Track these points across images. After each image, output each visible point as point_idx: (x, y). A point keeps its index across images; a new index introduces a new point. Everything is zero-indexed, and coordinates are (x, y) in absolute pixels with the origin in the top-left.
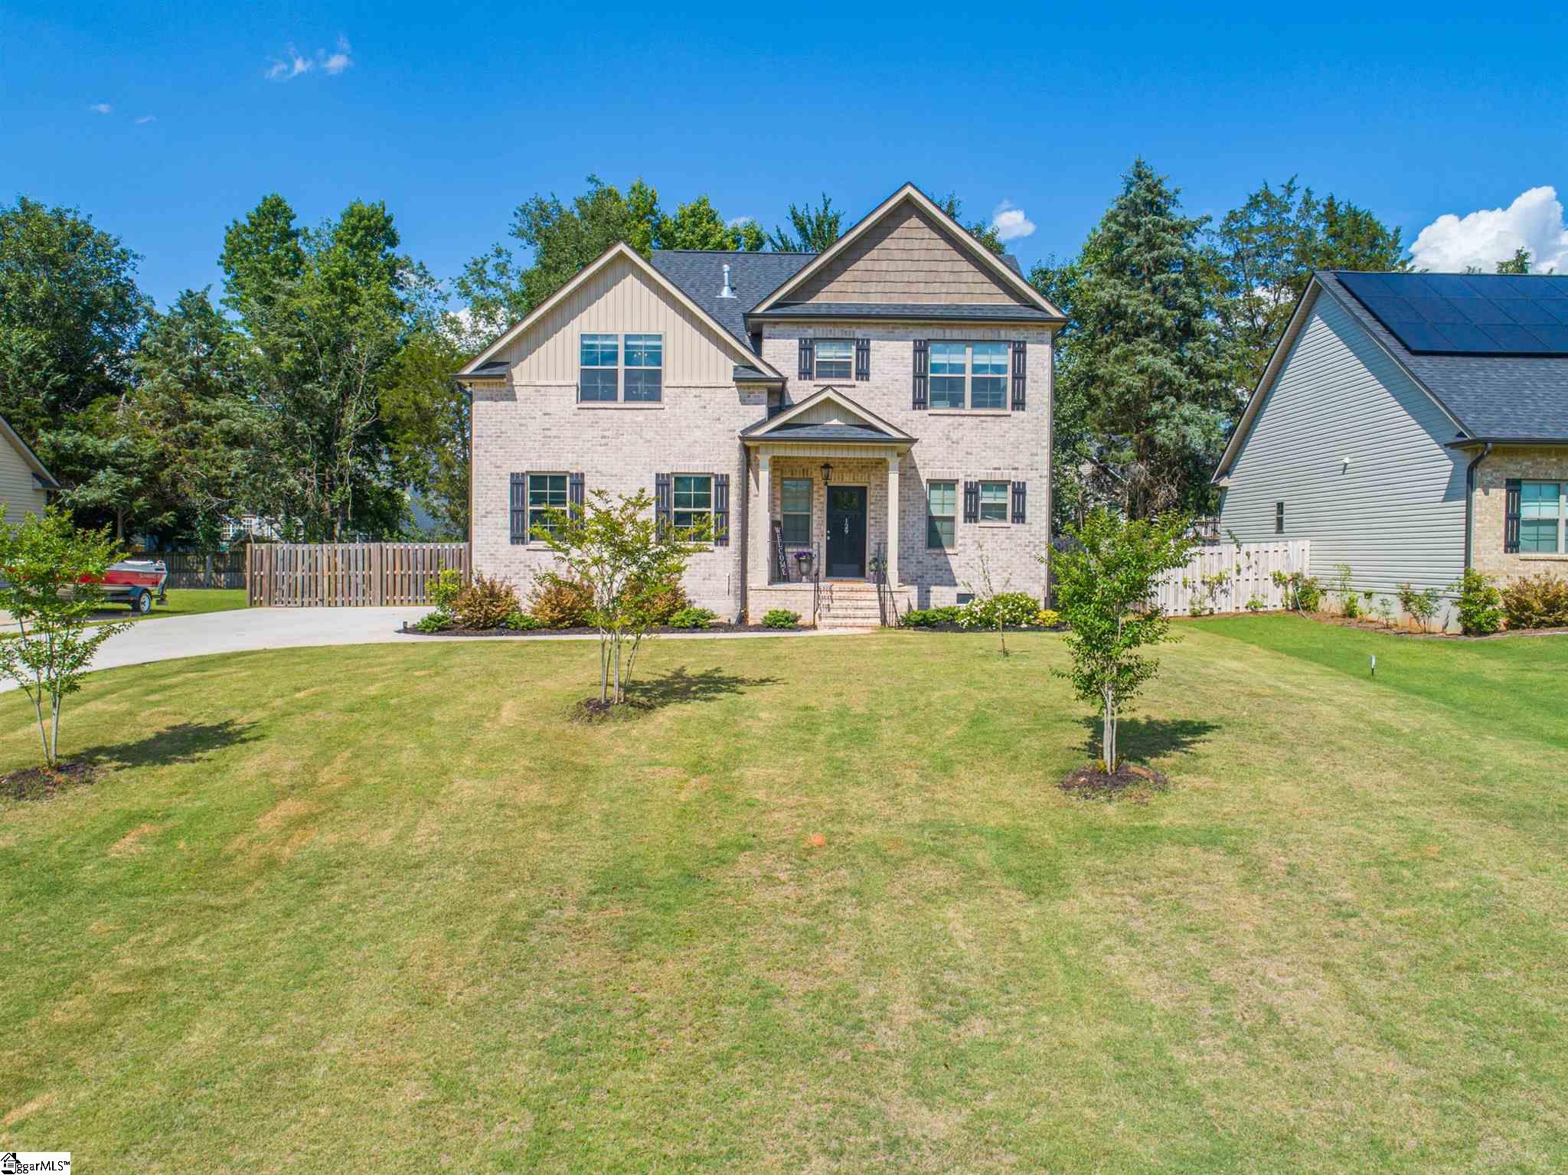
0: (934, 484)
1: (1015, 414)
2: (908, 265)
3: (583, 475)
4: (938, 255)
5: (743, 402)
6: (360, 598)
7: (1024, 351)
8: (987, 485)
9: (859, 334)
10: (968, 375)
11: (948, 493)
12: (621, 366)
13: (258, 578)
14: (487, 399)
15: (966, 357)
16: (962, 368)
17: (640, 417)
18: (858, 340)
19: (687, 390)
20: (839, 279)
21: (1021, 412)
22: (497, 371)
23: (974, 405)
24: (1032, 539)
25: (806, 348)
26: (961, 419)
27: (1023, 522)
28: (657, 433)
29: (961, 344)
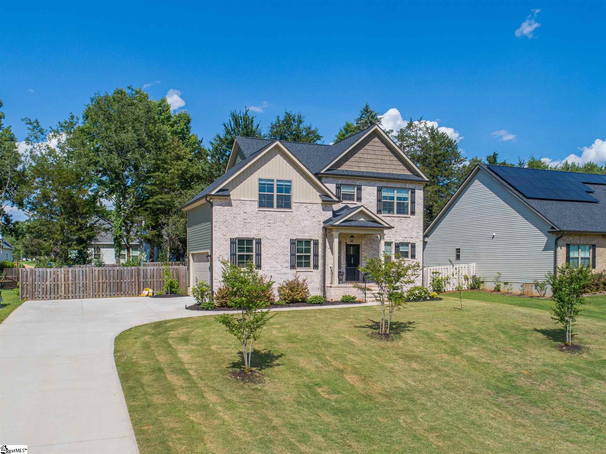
1: (412, 217)
2: (374, 157)
3: (260, 239)
4: (385, 153)
5: (324, 210)
7: (414, 193)
8: (403, 244)
9: (358, 183)
10: (395, 201)
11: (390, 247)
12: (275, 193)
13: (25, 285)
14: (220, 205)
15: (396, 194)
16: (392, 198)
17: (283, 215)
18: (357, 185)
19: (302, 204)
20: (349, 160)
21: (413, 216)
22: (225, 193)
23: (398, 213)
25: (338, 188)
26: (393, 218)
27: (415, 258)
28: (290, 222)
29: (393, 189)
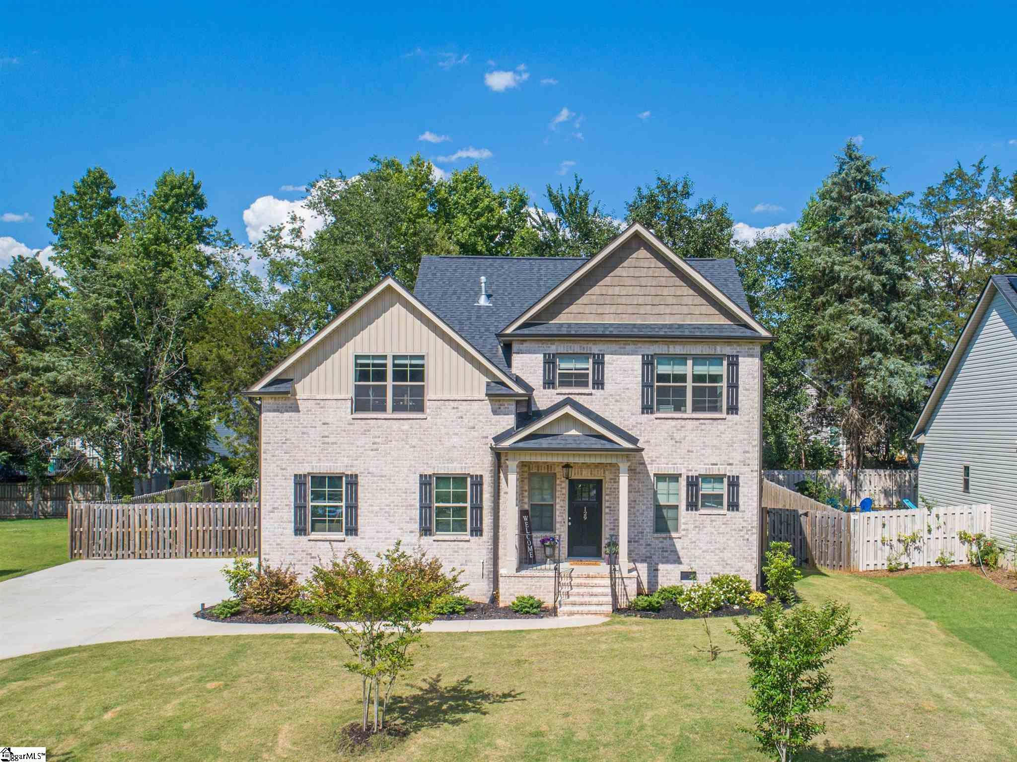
0: (660, 477)
1: (730, 417)
2: (637, 291)
3: (356, 476)
4: (663, 281)
5: (495, 412)
6: (167, 550)
7: (737, 364)
8: (707, 478)
9: (596, 349)
10: (689, 384)
11: (673, 485)
12: (390, 383)
13: (78, 534)
14: (274, 411)
15: (688, 369)
16: (682, 378)
17: (406, 425)
18: (594, 355)
19: (447, 403)
20: (577, 302)
21: (735, 416)
22: (282, 387)
23: (695, 409)
24: (745, 524)
25: (550, 362)
26: (683, 422)
27: (737, 510)
28: (420, 440)
29: (681, 359)
